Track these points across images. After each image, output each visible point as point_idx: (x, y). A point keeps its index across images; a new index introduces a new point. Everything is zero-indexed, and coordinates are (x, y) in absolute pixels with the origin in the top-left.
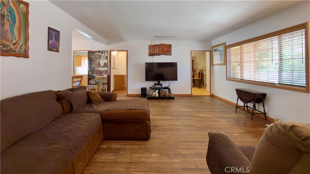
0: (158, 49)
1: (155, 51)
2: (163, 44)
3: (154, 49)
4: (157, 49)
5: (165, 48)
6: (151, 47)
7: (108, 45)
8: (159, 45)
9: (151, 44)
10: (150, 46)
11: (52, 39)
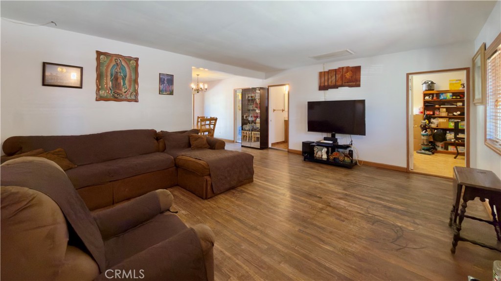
0: (334, 77)
1: (330, 81)
2: (343, 68)
3: (326, 78)
4: (332, 77)
5: (348, 74)
6: (322, 75)
7: (266, 78)
8: (336, 70)
9: (322, 71)
10: (321, 73)
11: (164, 83)
